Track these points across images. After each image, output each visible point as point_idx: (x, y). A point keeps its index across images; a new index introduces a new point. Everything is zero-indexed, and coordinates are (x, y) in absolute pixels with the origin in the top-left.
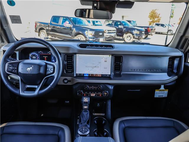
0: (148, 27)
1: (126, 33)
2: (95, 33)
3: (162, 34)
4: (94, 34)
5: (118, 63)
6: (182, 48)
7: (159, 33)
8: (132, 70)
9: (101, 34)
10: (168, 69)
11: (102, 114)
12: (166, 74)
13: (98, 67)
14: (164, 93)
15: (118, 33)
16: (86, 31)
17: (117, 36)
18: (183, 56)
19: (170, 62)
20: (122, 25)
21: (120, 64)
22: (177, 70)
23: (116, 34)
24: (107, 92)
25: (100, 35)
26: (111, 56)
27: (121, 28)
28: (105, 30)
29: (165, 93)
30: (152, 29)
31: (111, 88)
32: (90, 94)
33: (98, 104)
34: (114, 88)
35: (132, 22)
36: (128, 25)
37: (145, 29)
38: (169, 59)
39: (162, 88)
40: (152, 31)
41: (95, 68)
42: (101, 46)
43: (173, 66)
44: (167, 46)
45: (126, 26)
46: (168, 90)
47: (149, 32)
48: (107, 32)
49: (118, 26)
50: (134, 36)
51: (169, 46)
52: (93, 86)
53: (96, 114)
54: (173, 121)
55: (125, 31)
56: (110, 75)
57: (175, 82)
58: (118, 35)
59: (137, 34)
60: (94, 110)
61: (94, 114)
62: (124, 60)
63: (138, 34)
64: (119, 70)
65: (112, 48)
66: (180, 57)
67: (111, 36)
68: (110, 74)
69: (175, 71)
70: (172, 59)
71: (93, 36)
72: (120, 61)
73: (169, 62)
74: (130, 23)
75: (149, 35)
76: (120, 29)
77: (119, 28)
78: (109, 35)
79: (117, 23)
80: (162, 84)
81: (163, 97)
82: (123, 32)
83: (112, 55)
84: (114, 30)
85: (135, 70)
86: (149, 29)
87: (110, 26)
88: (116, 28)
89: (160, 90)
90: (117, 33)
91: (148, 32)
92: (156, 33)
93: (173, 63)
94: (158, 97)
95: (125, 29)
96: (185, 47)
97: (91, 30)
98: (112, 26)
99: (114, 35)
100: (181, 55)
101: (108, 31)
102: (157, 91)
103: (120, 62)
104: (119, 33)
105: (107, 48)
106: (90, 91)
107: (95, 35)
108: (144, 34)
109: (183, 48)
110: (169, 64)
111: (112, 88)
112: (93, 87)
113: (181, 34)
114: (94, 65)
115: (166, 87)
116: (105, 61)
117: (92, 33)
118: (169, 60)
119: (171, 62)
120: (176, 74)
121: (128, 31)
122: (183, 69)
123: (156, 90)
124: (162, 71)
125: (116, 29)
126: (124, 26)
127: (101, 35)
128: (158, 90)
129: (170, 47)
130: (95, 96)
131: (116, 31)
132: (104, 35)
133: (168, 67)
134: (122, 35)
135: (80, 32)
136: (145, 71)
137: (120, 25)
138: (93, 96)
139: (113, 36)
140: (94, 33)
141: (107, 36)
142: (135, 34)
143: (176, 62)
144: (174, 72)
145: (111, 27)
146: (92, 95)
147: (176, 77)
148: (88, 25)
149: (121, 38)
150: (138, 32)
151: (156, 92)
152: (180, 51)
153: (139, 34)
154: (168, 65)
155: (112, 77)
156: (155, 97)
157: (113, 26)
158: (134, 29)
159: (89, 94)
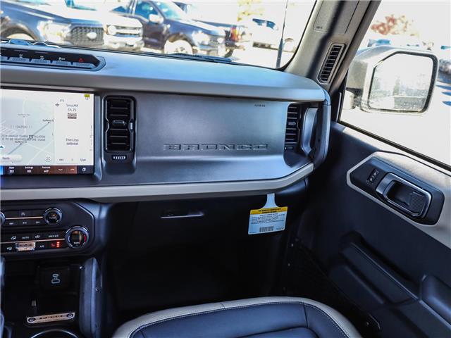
0: (234, 27)
1: (172, 38)
2: (72, 32)
3: (269, 47)
4: (69, 35)
5: (119, 122)
6: (324, 76)
7: (263, 46)
8: (170, 147)
9: (92, 35)
10: (286, 141)
11: (63, 317)
12: (281, 158)
13: (42, 139)
14: (277, 217)
15: (147, 39)
16: (42, 23)
17: (146, 46)
18: (329, 103)
19: (292, 120)
20: (159, 14)
21: (127, 126)
22: (312, 146)
23: (141, 38)
24: (85, 230)
25: (90, 39)
26: (92, 95)
27: (156, 24)
28: (108, 26)
29: (279, 218)
30: (243, 34)
31: (98, 213)
32: (13, 246)
33: (56, 276)
34: (110, 213)
35: (188, 7)
36: (176, 15)
37: (227, 32)
38: (289, 110)
39: (271, 203)
40: (243, 37)
41: (29, 143)
42: (52, 56)
43: (301, 131)
44: (283, 69)
45: (172, 18)
46: (286, 208)
47: (237, 42)
48: (113, 30)
49: (147, 17)
50: (194, 48)
51: (289, 68)
52: (23, 210)
53: (39, 319)
54: (304, 306)
55: (168, 31)
56: (93, 168)
57: (307, 181)
58: (147, 44)
59: (202, 45)
60: (34, 304)
61: (30, 320)
62: (144, 111)
63: (207, 43)
64: (126, 148)
65: (92, 65)
66: (320, 105)
67: (126, 44)
68: (92, 164)
69: (306, 149)
70: (297, 110)
71: (65, 40)
72: (129, 115)
73: (288, 120)
74: (183, 9)
75: (237, 47)
76: (155, 26)
77: (150, 22)
78: (121, 43)
79: (144, 8)
80: (270, 191)
81: (275, 230)
82: (163, 36)
83: (96, 94)
84: (135, 28)
85: (183, 146)
86: (237, 33)
87: (123, 14)
88: (141, 20)
89: (265, 212)
90: (144, 36)
91: (234, 41)
92: (255, 45)
93: (301, 122)
94: (258, 232)
95: (169, 26)
96: (331, 74)
97: (60, 20)
98: (129, 14)
99: (137, 43)
100: (323, 99)
101: (117, 27)
102: (255, 215)
103: (127, 120)
104: (151, 36)
105: (75, 64)
106: (14, 234)
107: (72, 38)
108: (224, 45)
109: (328, 77)
110: (288, 126)
111: (104, 214)
112: (24, 218)
113: (322, 32)
114: (26, 132)
115: (280, 201)
116: (72, 117)
117: (63, 30)
118: (289, 115)
119: (295, 121)
120: (311, 158)
121: (178, 34)
122: (327, 144)
123: (252, 211)
124: (269, 150)
125: (141, 26)
126: (167, 18)
127: (93, 40)
128: (257, 210)
129: (290, 73)
130: (36, 249)
131: (140, 32)
132: (102, 40)
133: (287, 137)
134: (160, 42)
135: (22, 26)
136: (216, 148)
137: (154, 12)
138: (28, 249)
139: (132, 46)
140: (69, 30)
141: (115, 44)
142: (196, 44)
143: (309, 121)
144: (302, 153)
145: (125, 16)
146: (20, 249)
147: (309, 168)
148: (46, 4)
149: (159, 52)
150: (206, 39)
151: (251, 216)
152: (320, 85)
153: (209, 45)
154: (287, 131)
155: (99, 175)
156: (249, 233)
157: (133, 15)
158: (195, 29)
159: (9, 245)
